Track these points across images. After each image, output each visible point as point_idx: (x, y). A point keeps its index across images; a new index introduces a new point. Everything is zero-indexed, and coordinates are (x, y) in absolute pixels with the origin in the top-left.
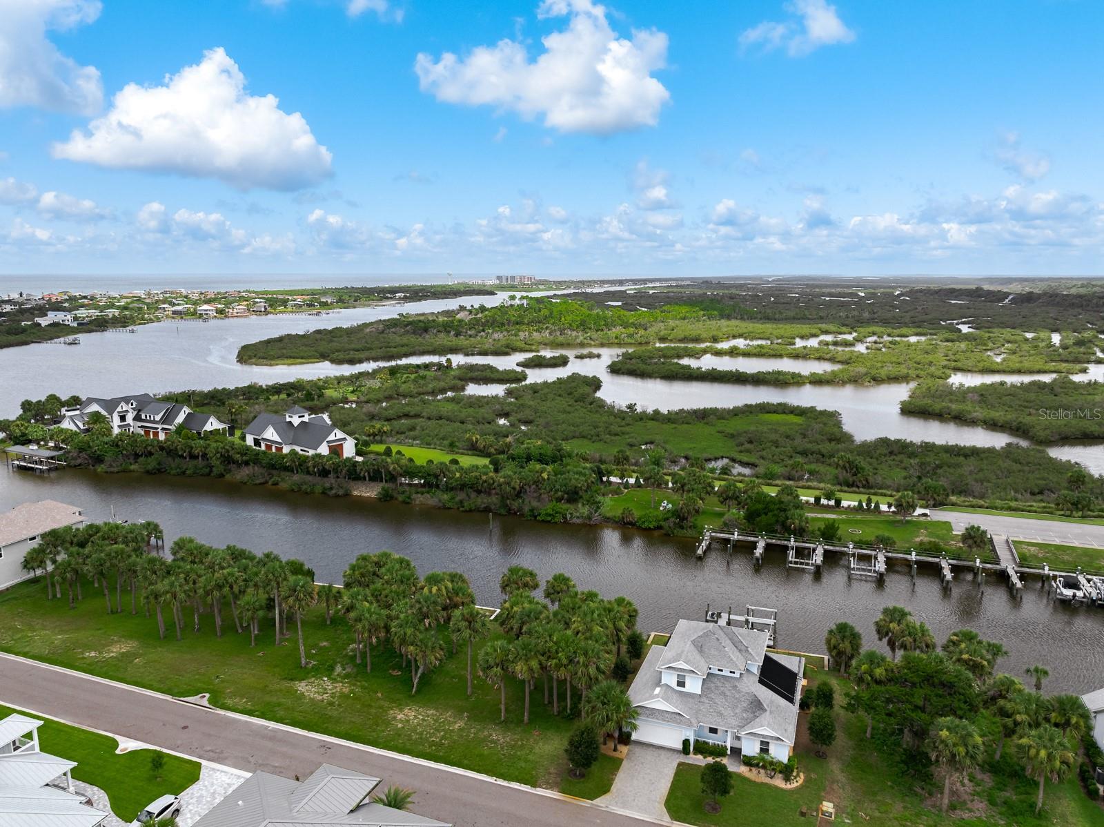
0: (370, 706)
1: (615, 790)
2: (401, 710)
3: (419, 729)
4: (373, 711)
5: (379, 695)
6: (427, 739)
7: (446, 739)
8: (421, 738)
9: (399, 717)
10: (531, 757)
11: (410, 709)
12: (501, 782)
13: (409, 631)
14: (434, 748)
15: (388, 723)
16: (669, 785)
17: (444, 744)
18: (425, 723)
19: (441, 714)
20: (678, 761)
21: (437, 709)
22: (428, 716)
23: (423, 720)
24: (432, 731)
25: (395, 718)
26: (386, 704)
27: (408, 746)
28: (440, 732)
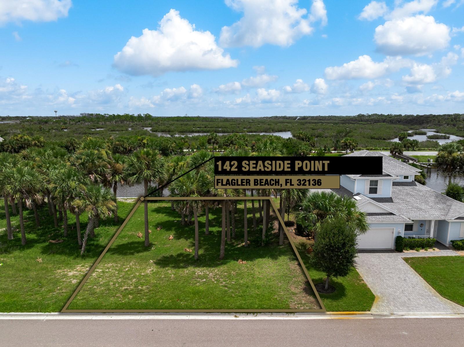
0: (27, 270)
1: (379, 295)
2: (72, 268)
3: (102, 281)
4: (33, 274)
5: (40, 260)
6: (117, 289)
7: (142, 285)
8: (109, 289)
9: (71, 274)
10: (257, 282)
11: (82, 266)
12: (242, 317)
13: (73, 184)
14: (130, 297)
15: (56, 282)
16: (422, 279)
17: (141, 290)
18: (107, 275)
19: (124, 265)
20: (400, 257)
21: (115, 262)
22: (108, 268)
23: (103, 272)
24: (120, 280)
25: (65, 276)
26: (50, 266)
27: (92, 300)
28: (131, 280)
